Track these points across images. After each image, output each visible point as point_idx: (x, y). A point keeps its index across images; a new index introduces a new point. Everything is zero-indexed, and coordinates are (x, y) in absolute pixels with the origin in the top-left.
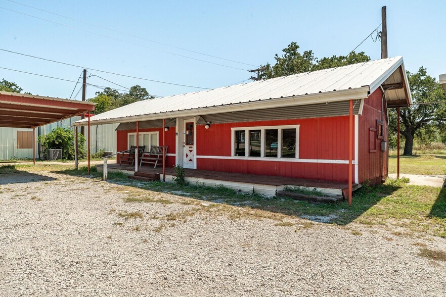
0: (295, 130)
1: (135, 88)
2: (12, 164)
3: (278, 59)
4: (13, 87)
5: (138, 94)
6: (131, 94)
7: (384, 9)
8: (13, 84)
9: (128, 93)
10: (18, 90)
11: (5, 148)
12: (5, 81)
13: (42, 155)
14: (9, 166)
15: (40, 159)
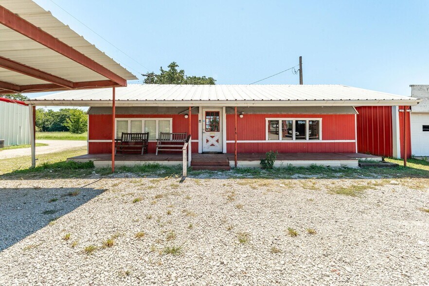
0: (318, 121)
7: (301, 58)
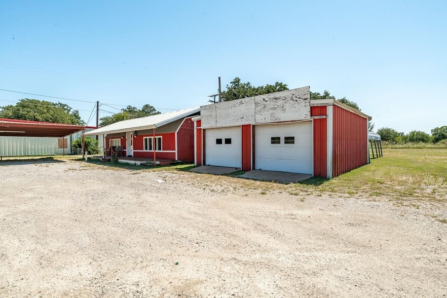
0: (161, 138)
1: (146, 106)
2: (51, 157)
3: (229, 88)
4: (66, 107)
5: (147, 111)
6: (143, 111)
7: (219, 78)
8: (65, 105)
9: (141, 110)
10: (69, 108)
11: (51, 148)
12: (60, 103)
13: (73, 152)
14: (50, 158)
15: (72, 154)
